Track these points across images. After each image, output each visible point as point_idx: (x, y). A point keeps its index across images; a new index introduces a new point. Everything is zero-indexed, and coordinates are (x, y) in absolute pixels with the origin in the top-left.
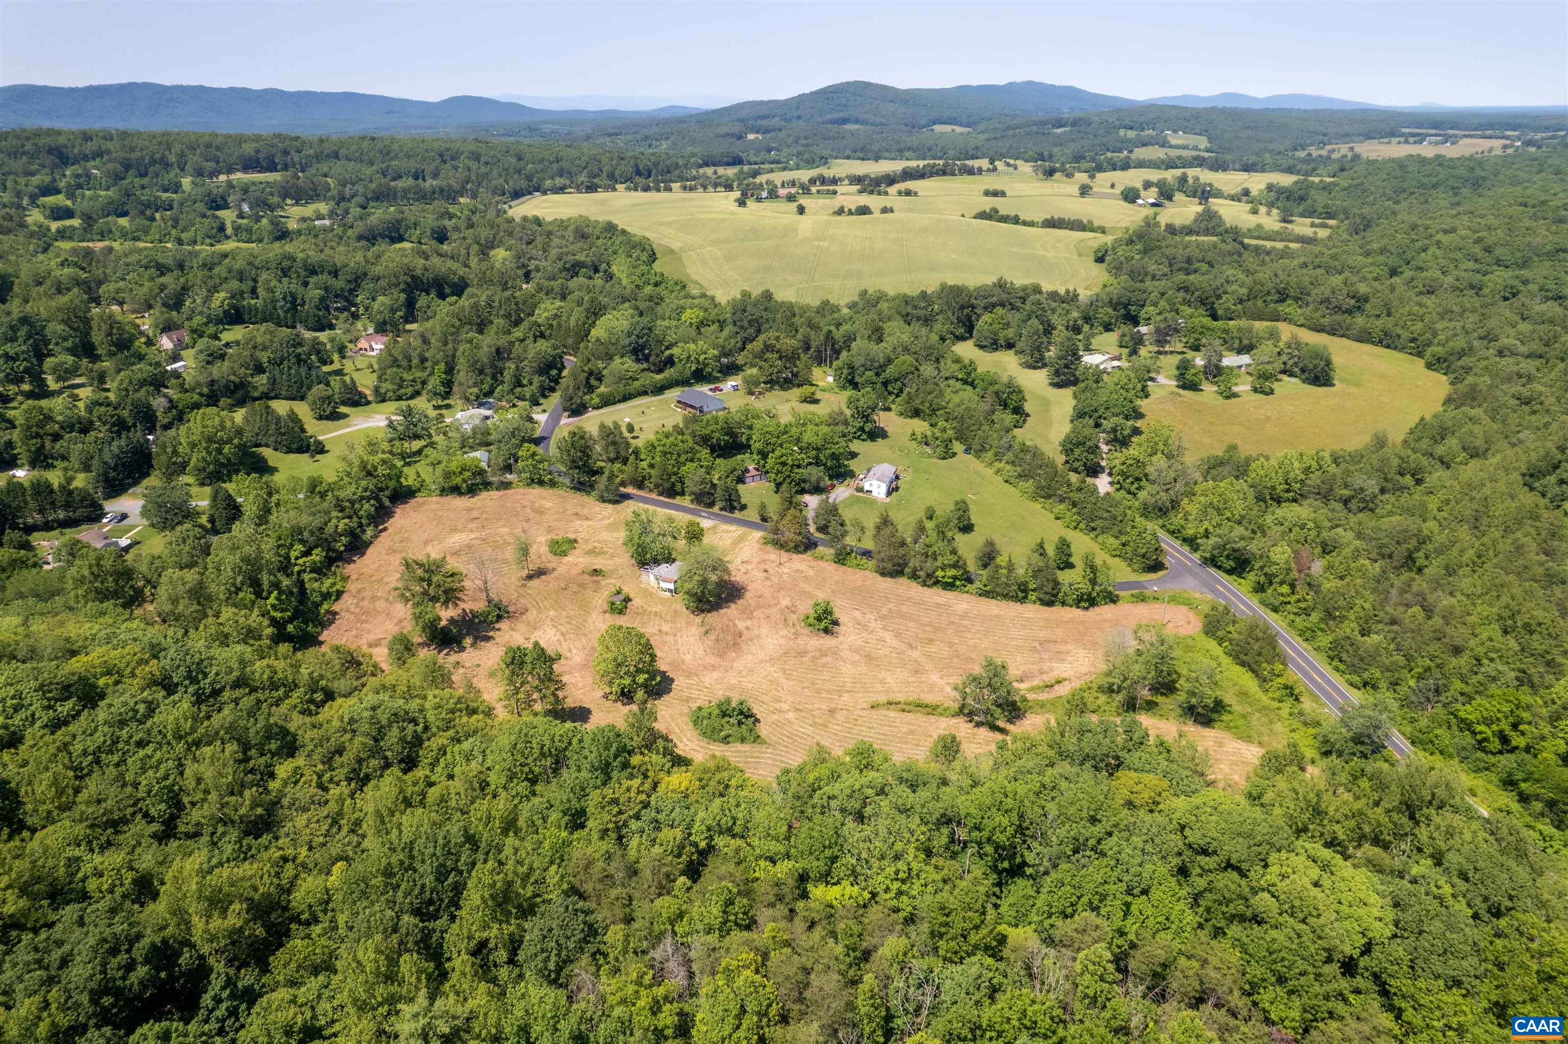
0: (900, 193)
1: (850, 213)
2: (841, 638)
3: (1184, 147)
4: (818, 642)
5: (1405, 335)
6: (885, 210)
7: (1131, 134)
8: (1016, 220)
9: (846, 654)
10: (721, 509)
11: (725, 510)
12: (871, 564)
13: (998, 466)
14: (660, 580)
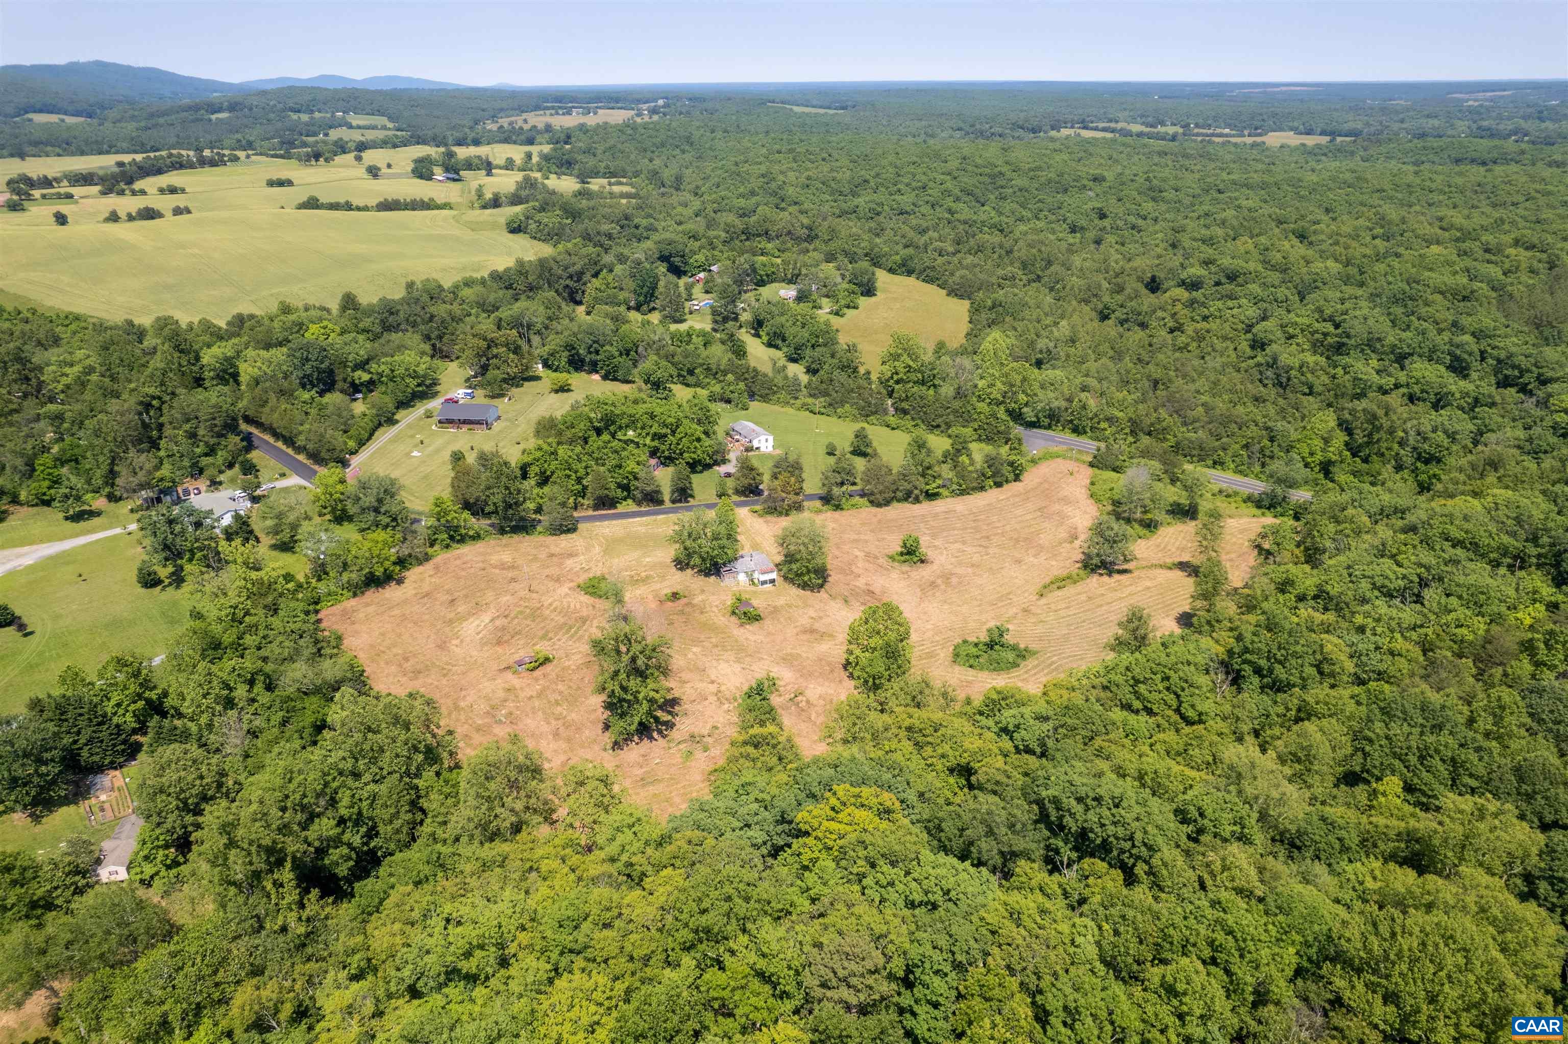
0: (162, 191)
1: (131, 218)
2: (937, 562)
3: (374, 128)
4: (924, 572)
5: (859, 251)
6: (178, 211)
7: (305, 117)
8: (348, 207)
9: (959, 571)
10: (673, 502)
11: (680, 501)
12: (864, 501)
13: (798, 403)
14: (756, 575)
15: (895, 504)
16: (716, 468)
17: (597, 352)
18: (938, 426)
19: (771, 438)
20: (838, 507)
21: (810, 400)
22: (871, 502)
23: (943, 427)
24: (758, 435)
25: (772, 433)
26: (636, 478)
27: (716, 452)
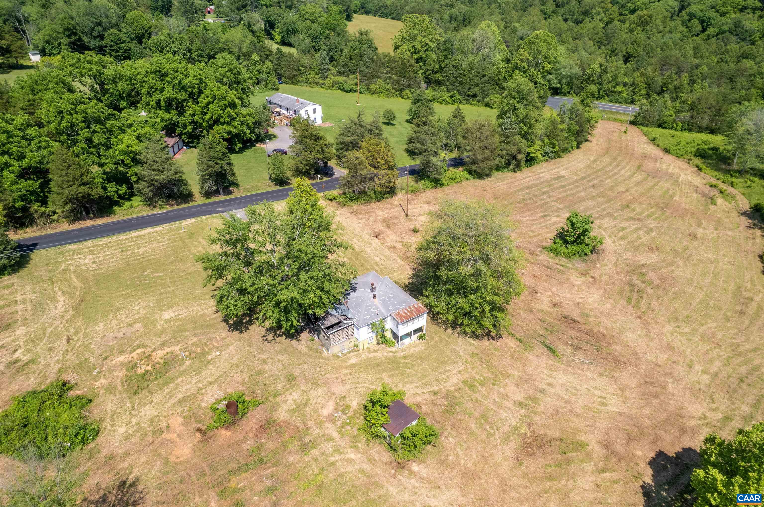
2: (607, 249)
9: (643, 259)
10: (207, 194)
11: (217, 192)
12: (459, 172)
13: (329, 82)
14: (389, 324)
15: (496, 174)
16: (260, 146)
17: (102, 37)
18: (475, 96)
19: (319, 108)
20: (437, 183)
21: (340, 79)
22: (470, 173)
23: (480, 96)
24: (304, 105)
25: (319, 103)
26: (136, 161)
27: (257, 124)
